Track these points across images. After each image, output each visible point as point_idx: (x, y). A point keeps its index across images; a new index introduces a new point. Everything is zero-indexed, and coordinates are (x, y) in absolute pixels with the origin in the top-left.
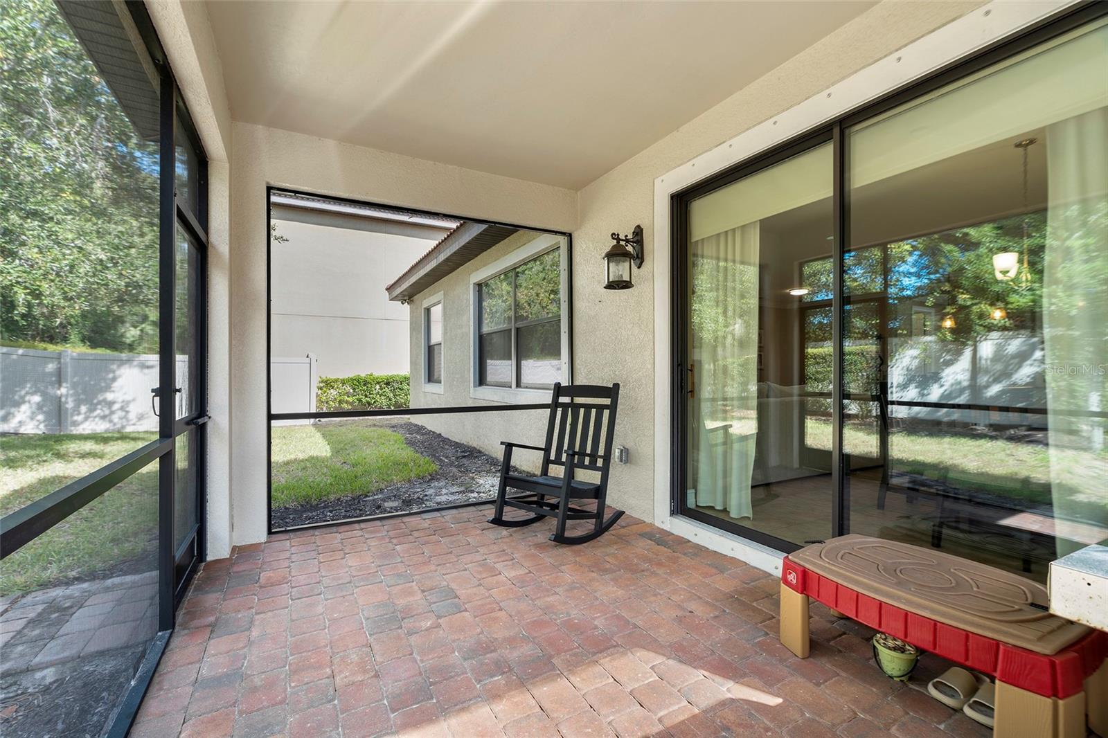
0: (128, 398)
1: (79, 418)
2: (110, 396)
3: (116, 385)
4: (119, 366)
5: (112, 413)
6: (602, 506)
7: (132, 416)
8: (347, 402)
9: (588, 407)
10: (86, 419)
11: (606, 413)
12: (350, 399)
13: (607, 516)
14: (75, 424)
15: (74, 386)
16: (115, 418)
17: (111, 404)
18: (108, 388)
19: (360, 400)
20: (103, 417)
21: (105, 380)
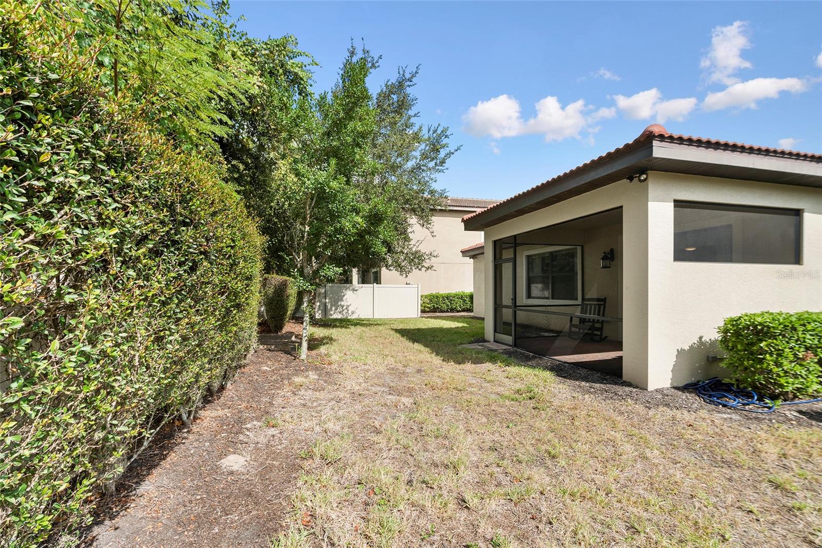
0: (348, 304)
1: (332, 312)
2: (342, 303)
3: (344, 298)
4: (346, 290)
5: (343, 310)
6: (601, 333)
7: (350, 312)
8: (428, 307)
9: (591, 305)
10: (334, 313)
11: (602, 306)
12: (429, 306)
13: (603, 336)
14: (331, 315)
15: (330, 299)
16: (344, 312)
17: (343, 306)
18: (342, 300)
19: (434, 306)
20: (340, 312)
21: (341, 296)
